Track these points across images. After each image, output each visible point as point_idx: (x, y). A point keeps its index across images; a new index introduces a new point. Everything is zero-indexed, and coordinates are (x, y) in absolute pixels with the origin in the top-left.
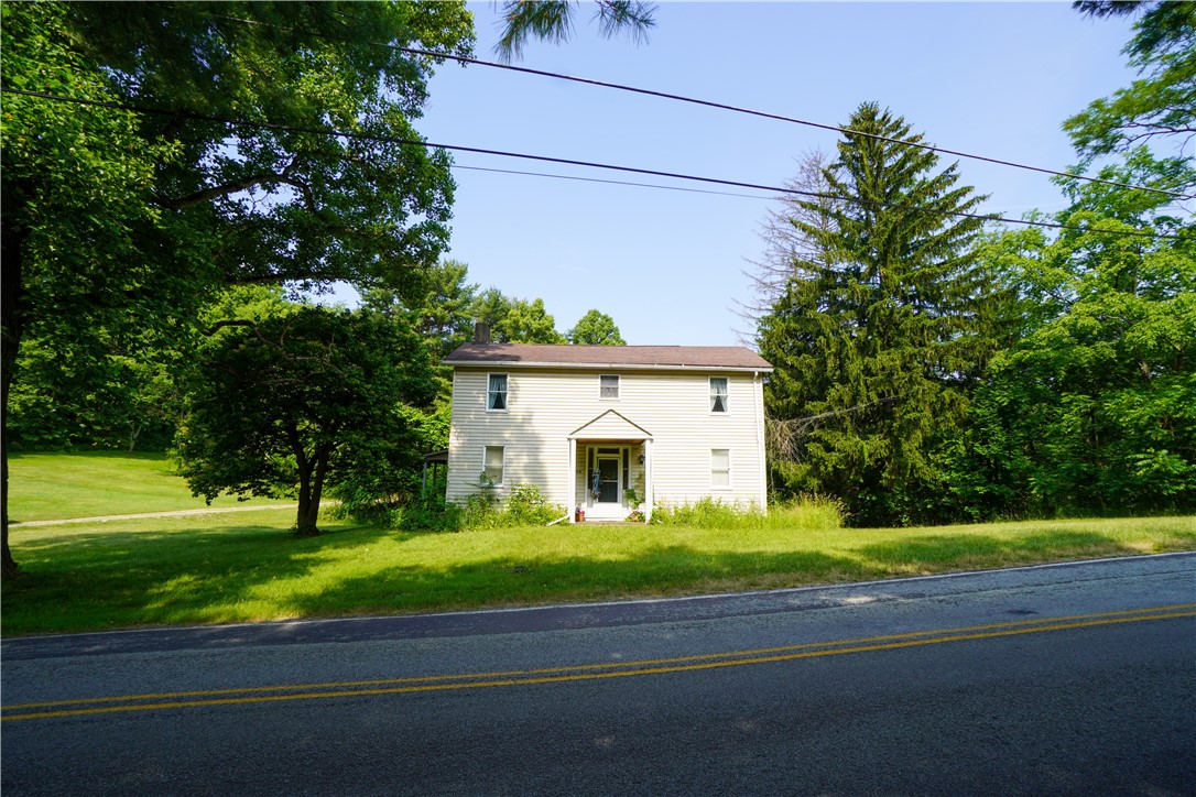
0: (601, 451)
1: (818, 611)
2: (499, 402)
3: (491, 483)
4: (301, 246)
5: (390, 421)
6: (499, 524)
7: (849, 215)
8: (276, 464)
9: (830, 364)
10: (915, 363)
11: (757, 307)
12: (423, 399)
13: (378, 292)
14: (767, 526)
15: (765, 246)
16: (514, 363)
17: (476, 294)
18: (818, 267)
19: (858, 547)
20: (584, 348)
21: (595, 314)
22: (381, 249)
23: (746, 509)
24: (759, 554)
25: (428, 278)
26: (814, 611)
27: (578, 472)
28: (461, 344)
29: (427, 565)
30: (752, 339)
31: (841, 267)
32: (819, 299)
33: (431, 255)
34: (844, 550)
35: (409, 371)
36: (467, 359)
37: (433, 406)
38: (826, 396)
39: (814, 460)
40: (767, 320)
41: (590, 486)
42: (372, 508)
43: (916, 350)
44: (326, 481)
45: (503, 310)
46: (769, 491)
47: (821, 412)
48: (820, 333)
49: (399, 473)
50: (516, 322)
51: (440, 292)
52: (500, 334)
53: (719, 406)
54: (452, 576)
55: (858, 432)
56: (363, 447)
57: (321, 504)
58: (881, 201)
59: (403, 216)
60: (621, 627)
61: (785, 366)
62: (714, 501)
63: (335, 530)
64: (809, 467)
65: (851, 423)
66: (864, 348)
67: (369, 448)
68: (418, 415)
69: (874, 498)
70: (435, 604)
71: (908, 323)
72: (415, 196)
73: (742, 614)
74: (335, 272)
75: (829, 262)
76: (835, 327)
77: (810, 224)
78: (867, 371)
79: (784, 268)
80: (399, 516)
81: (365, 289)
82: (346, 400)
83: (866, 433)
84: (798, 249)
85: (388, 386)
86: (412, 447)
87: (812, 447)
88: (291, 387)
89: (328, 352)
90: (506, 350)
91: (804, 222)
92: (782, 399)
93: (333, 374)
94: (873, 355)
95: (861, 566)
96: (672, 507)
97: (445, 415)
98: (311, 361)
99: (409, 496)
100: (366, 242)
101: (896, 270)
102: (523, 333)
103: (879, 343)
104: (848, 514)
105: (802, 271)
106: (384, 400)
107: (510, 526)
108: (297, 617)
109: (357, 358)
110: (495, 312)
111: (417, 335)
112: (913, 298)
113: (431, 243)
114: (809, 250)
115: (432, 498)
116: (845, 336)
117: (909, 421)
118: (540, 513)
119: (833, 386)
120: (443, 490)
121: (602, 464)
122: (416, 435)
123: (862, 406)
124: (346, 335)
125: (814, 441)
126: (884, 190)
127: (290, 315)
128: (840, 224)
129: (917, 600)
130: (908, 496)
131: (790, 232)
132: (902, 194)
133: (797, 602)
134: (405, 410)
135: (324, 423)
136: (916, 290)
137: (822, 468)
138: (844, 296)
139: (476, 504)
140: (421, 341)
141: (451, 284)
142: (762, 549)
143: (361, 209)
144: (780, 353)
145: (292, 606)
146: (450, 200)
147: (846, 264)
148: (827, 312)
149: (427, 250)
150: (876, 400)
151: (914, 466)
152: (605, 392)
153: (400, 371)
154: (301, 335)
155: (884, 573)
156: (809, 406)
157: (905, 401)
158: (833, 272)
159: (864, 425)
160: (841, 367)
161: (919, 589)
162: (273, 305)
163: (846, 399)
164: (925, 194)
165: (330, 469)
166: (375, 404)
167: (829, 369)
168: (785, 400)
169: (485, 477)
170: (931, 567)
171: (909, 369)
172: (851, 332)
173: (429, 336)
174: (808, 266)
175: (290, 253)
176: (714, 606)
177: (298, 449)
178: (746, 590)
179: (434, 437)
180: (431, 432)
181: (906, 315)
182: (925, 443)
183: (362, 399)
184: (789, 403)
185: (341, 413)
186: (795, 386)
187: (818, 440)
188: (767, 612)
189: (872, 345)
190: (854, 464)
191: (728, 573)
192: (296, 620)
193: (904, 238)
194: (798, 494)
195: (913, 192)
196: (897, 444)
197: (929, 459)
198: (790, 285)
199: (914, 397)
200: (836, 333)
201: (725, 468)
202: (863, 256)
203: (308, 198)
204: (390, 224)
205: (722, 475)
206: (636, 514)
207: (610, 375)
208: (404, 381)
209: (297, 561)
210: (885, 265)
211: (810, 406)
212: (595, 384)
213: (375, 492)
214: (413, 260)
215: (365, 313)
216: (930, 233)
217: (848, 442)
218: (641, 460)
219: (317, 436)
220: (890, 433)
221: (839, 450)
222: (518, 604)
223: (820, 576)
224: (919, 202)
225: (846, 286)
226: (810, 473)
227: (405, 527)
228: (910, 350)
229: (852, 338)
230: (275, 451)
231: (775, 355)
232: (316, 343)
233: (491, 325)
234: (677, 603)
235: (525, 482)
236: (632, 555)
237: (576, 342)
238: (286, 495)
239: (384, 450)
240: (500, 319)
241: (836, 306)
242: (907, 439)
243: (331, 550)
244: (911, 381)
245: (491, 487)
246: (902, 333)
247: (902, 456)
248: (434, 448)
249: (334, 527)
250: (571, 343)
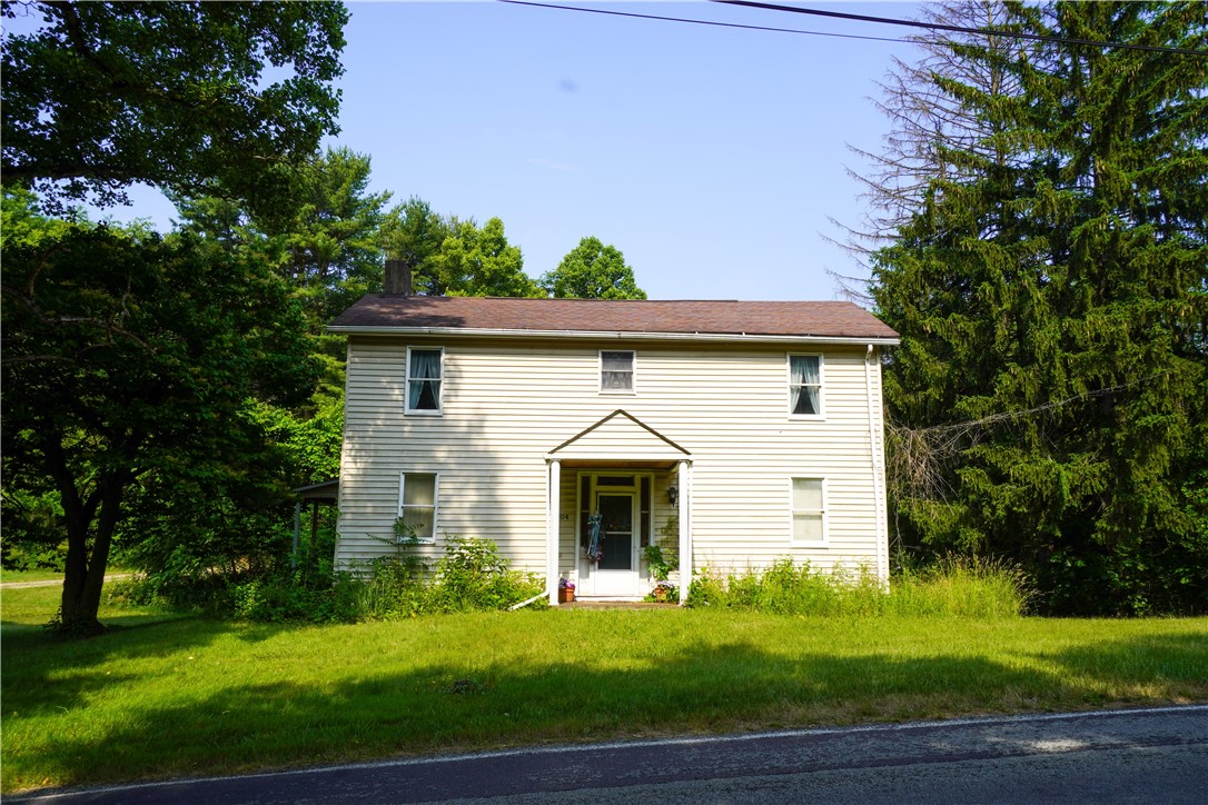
0: (602, 481)
1: (984, 762)
2: (426, 397)
3: (414, 537)
4: (61, 116)
5: (235, 431)
6: (427, 608)
7: (1041, 64)
8: (23, 509)
9: (1001, 330)
10: (1157, 328)
11: (872, 231)
12: (295, 392)
13: (211, 204)
14: (891, 611)
15: (888, 125)
16: (453, 330)
17: (385, 210)
18: (982, 160)
19: (1053, 650)
20: (574, 307)
21: (592, 245)
22: (213, 126)
23: (855, 580)
24: (877, 659)
25: (301, 180)
26: (976, 762)
27: (563, 517)
28: (359, 297)
29: (300, 682)
30: (862, 289)
31: (1024, 159)
32: (983, 217)
33: (305, 139)
34: (1028, 655)
35: (268, 343)
36: (370, 323)
37: (311, 404)
38: (993, 387)
39: (972, 497)
40: (887, 256)
41: (585, 542)
42: (201, 584)
43: (1159, 305)
44: (117, 538)
45: (432, 238)
46: (892, 550)
47: (984, 414)
48: (983, 276)
49: (250, 522)
50: (455, 259)
51: (322, 204)
52: (427, 280)
53: (805, 404)
54: (343, 700)
55: (1051, 450)
56: (187, 477)
57: (107, 578)
58: (1101, 37)
59: (253, 68)
60: (638, 788)
61: (920, 334)
62: (798, 564)
63: (133, 623)
64: (962, 509)
65: (1039, 432)
66: (1063, 303)
67: (197, 479)
68: (285, 420)
69: (1080, 563)
70: (315, 751)
71: (1145, 256)
72: (273, 31)
73: (849, 765)
74: (130, 166)
75: (1002, 151)
76: (1011, 266)
77: (969, 83)
78: (1068, 342)
79: (921, 163)
80: (250, 596)
81: (187, 199)
82: (155, 393)
83: (1065, 452)
84: (947, 130)
85: (231, 370)
86: (275, 476)
87: (968, 475)
88: (49, 371)
89: (120, 309)
90: (440, 308)
91: (959, 80)
92: (915, 392)
93: (130, 349)
94: (1080, 315)
95: (1058, 684)
96: (725, 577)
97: (333, 419)
98: (89, 325)
99: (269, 562)
100: (186, 112)
101: (1124, 162)
102: (468, 279)
103: (1091, 292)
104: (1035, 592)
105: (953, 168)
106: (224, 393)
107: (446, 611)
108: (56, 784)
109: (173, 320)
110: (420, 242)
111: (281, 280)
112: (1155, 212)
113: (304, 118)
114: (965, 131)
115: (309, 565)
116: (1028, 281)
117: (1145, 429)
118: (499, 587)
119: (1006, 369)
120: (329, 551)
121: (606, 504)
122: (281, 456)
123: (1057, 404)
124: (154, 279)
125: (972, 463)
126: (1108, 17)
127: (46, 241)
128: (1025, 82)
129: (1167, 749)
130: (1144, 562)
131: (933, 100)
132: (1142, 23)
133: (944, 746)
134: (261, 412)
135: (113, 435)
136: (1162, 197)
137: (987, 512)
138: (1029, 212)
139: (387, 576)
140: (290, 291)
141: (340, 192)
142: (882, 651)
143: (175, 52)
144: (912, 312)
145: (48, 766)
146: (337, 41)
147: (1033, 154)
148: (997, 240)
149: (298, 131)
150: (1083, 393)
151: (1154, 509)
152: (610, 379)
153: (252, 344)
154: (68, 277)
155: (1102, 699)
156: (962, 404)
157: (1136, 394)
158: (1009, 170)
159: (1062, 436)
160: (1021, 335)
161: (1169, 729)
162: (14, 221)
163: (1030, 391)
164: (1188, 21)
165: (124, 516)
166: (207, 401)
167: (998, 339)
168: (921, 395)
169: (403, 527)
170: (1191, 690)
171: (1146, 339)
172: (1039, 275)
173: (303, 283)
174: (963, 160)
175: (44, 128)
176: (799, 751)
177: (65, 482)
178: (854, 724)
179: (313, 458)
180: (309, 449)
181: (1142, 242)
182: (1174, 468)
183: (184, 392)
184: (927, 398)
185: (146, 417)
186: (939, 368)
187: (979, 462)
188: (893, 762)
189: (1078, 296)
190: (1044, 505)
191: (823, 693)
192: (54, 790)
193: (1143, 105)
194: (944, 556)
195: (1163, 18)
196: (1122, 470)
197: (1182, 498)
198: (931, 193)
199: (1154, 388)
200: (1011, 276)
201: (817, 511)
202: (1064, 140)
203: (71, 26)
204: (229, 83)
205: (812, 522)
206: (662, 589)
207: (618, 353)
208: (260, 361)
209: (60, 682)
210: (1104, 155)
211: (964, 404)
212: (594, 365)
213: (206, 554)
214: (273, 149)
215: (186, 240)
216: (1193, 93)
217: (1033, 467)
218: (672, 497)
219: (99, 457)
220: (1108, 452)
221: (1016, 481)
222: (460, 749)
223: (985, 700)
224: (1174, 37)
225: (1032, 194)
226: (964, 520)
227: (261, 616)
228: (1147, 304)
229: (1041, 284)
230: (20, 484)
231: (902, 316)
232: (98, 293)
233: (412, 264)
234: (736, 745)
235: (471, 535)
236: (656, 660)
237: (560, 294)
238: (42, 565)
239: (223, 483)
240: (428, 253)
241: (1012, 229)
242: (1142, 461)
243: (124, 661)
244: (1149, 359)
245: (414, 543)
246: (1132, 275)
247: (1131, 491)
248: (313, 478)
249: (131, 618)
250: (552, 295)
